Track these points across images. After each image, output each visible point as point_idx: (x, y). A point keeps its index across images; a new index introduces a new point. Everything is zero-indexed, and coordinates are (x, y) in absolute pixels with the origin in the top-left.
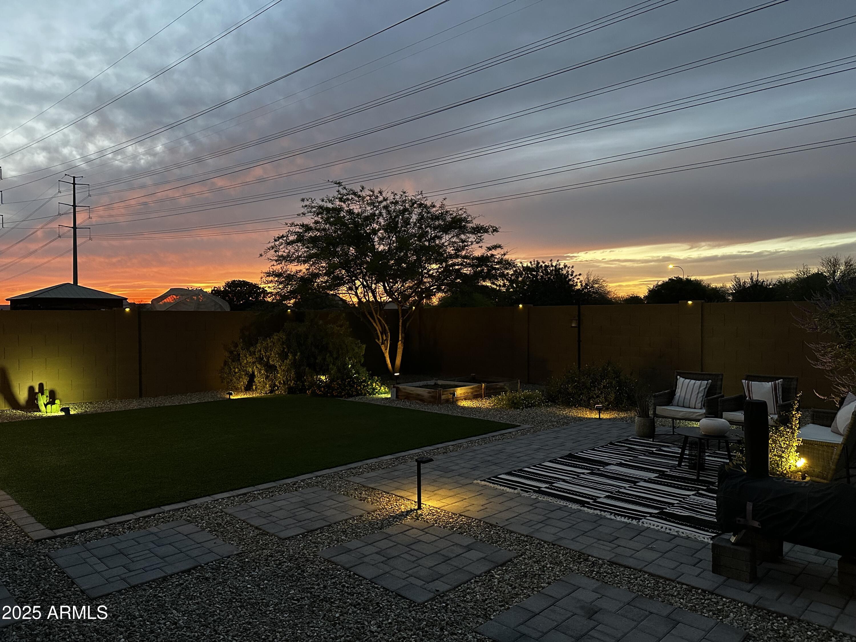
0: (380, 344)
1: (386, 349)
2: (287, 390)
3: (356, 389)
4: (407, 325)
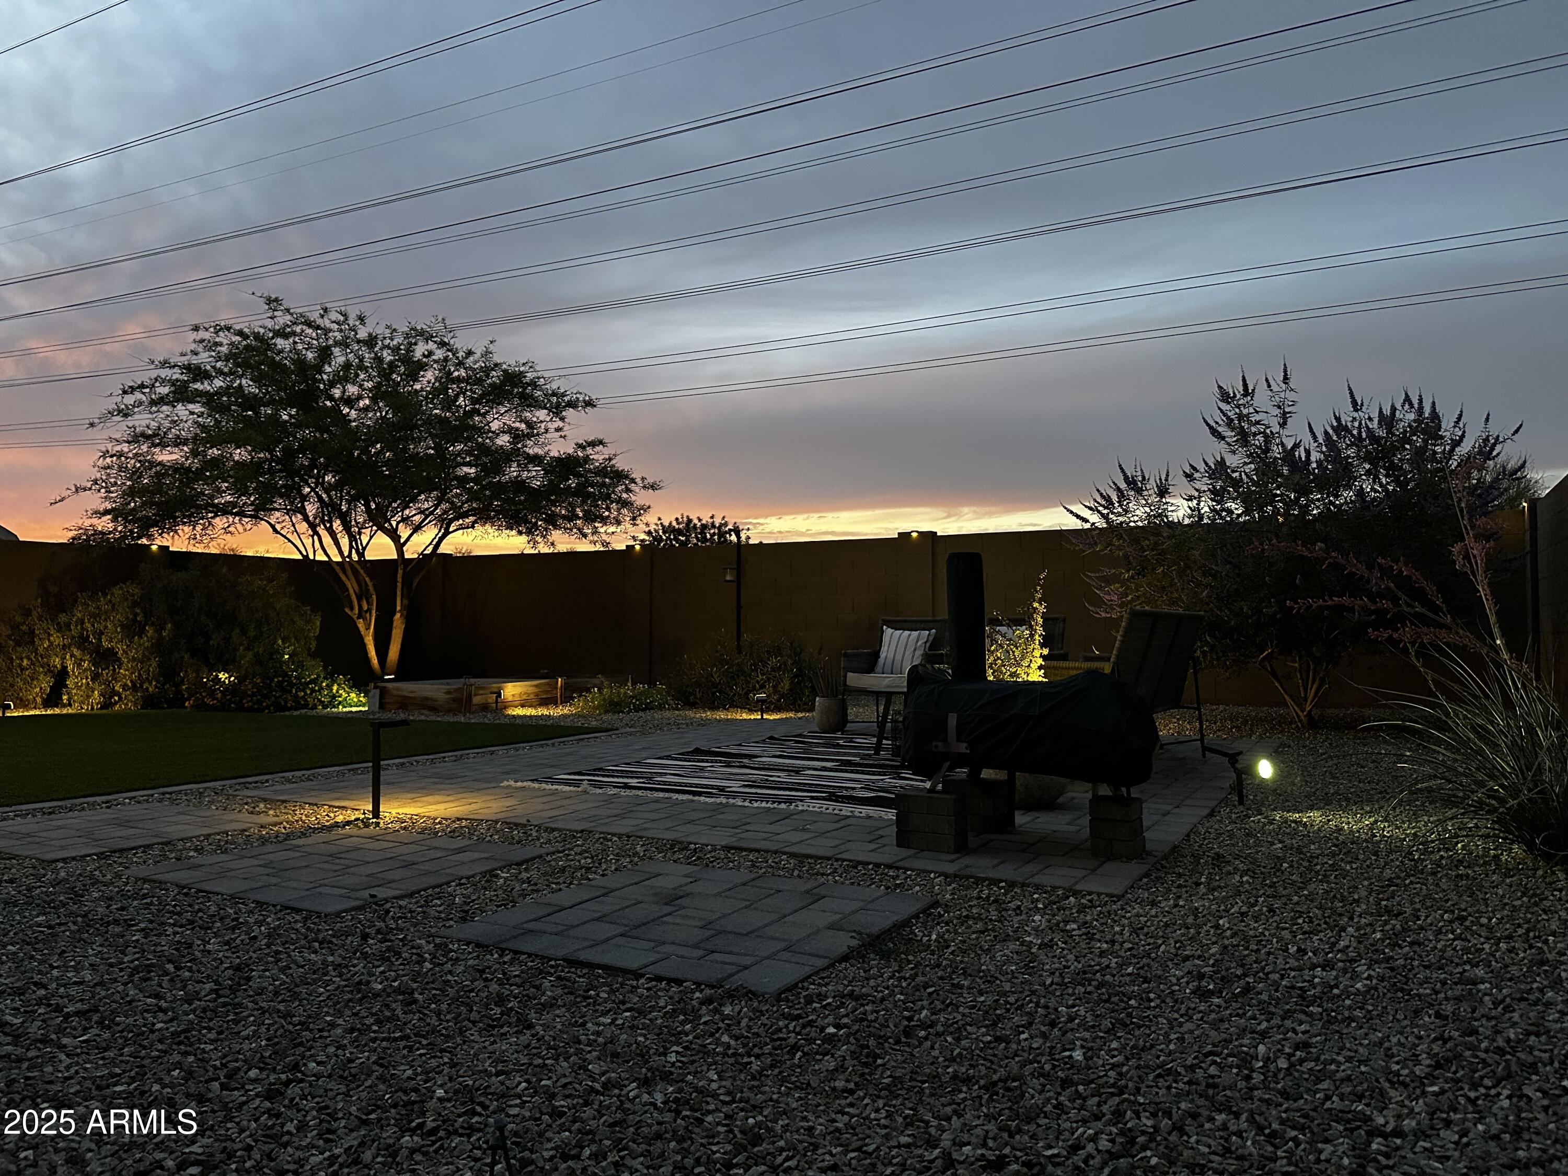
0: (355, 617)
1: (368, 629)
2: (140, 702)
3: (296, 696)
4: (415, 584)
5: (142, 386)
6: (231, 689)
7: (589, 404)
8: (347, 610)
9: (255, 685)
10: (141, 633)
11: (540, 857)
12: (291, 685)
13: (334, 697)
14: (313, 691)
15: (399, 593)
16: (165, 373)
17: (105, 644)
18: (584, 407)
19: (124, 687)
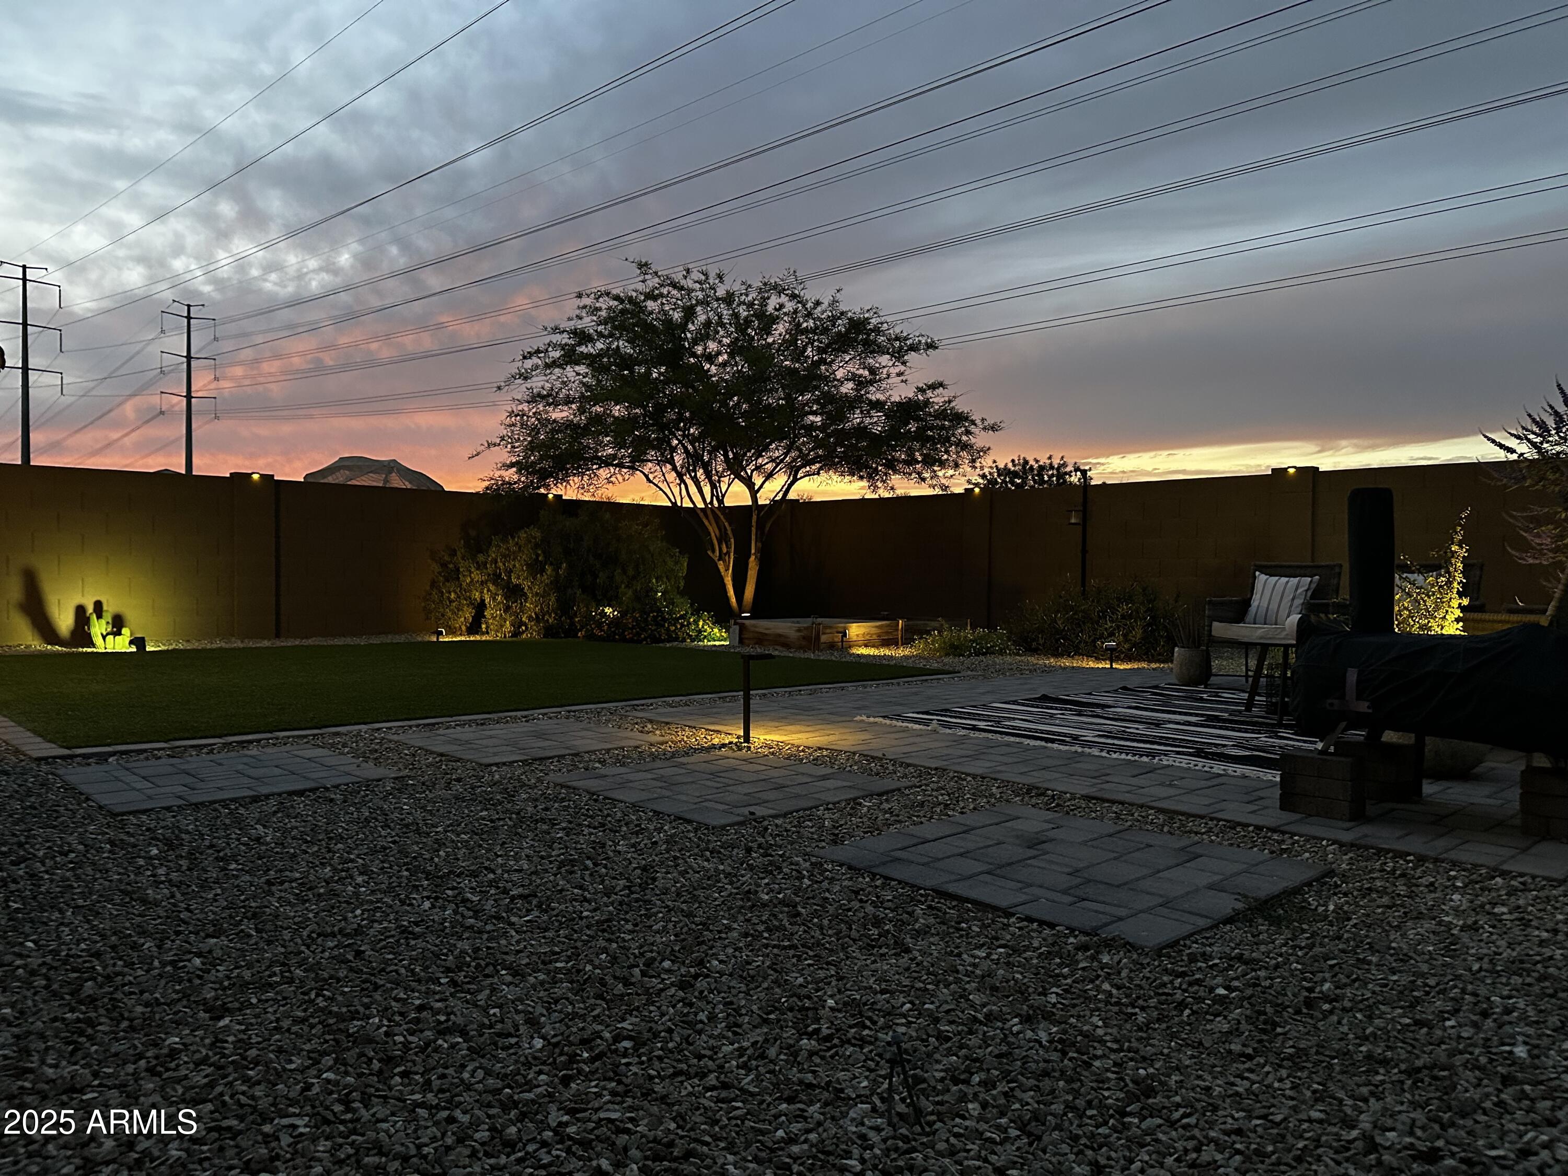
0: (716, 559)
1: (727, 570)
2: (543, 631)
3: (668, 630)
4: (767, 529)
5: (538, 351)
6: (615, 622)
7: (931, 346)
8: (709, 553)
9: (635, 619)
10: (543, 571)
11: (899, 790)
12: (664, 620)
13: (700, 632)
14: (682, 625)
15: (753, 537)
16: (556, 338)
17: (514, 581)
18: (926, 350)
19: (530, 618)
